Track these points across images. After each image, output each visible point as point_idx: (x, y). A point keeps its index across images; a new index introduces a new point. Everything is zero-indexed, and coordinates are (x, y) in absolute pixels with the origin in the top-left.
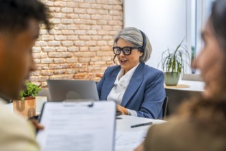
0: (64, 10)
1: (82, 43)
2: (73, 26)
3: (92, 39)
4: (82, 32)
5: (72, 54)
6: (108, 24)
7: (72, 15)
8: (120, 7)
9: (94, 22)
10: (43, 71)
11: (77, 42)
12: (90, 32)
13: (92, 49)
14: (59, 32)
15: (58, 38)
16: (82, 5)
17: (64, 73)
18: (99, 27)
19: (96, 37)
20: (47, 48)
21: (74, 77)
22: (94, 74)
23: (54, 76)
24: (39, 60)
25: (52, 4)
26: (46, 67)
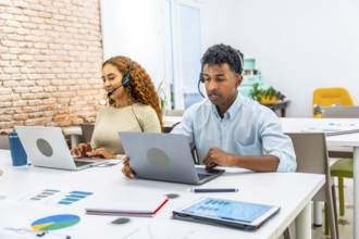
0: (36, 45)
1: (60, 82)
2: (48, 64)
3: (71, 78)
4: (60, 70)
5: (49, 95)
6: (87, 61)
7: (47, 51)
8: (99, 44)
9: (72, 59)
10: (16, 115)
11: (54, 82)
12: (68, 70)
13: (72, 88)
14: (33, 70)
15: (31, 76)
16: (57, 41)
17: (41, 116)
18: (78, 64)
19: (75, 76)
20: (18, 89)
21: (53, 120)
22: (76, 115)
23: (29, 120)
24: (10, 103)
25: (22, 38)
26: (19, 110)
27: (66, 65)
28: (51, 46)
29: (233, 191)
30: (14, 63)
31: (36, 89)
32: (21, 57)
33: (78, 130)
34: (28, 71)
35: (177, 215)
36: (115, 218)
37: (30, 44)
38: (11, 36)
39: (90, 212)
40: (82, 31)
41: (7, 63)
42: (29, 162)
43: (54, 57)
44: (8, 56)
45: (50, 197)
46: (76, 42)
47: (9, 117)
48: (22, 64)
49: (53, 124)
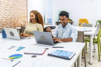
0: (10, 5)
1: (16, 15)
2: (13, 10)
5: (12, 18)
6: (23, 10)
7: (12, 7)
8: (26, 5)
9: (19, 9)
10: (3, 24)
11: (14, 15)
12: (18, 12)
13: (19, 17)
14: (8, 12)
15: (8, 13)
16: (15, 4)
17: (10, 24)
18: (20, 11)
19: (20, 13)
20: (4, 16)
21: (13, 25)
22: (19, 24)
23: (7, 25)
24: (2, 20)
25: (6, 3)
26: (4, 22)
27: (17, 11)
28: (14, 6)
29: (63, 47)
30: (3, 10)
31: (9, 17)
32: (5, 8)
33: (20, 28)
35: (49, 55)
36: (32, 55)
37: (8, 5)
38: (3, 3)
39: (25, 53)
40: (22, 2)
41: (1, 10)
42: (7, 37)
43: (14, 9)
44: (2, 8)
45: (14, 48)
46: (21, 5)
47: (1, 24)
48: (6, 10)
49: (13, 26)
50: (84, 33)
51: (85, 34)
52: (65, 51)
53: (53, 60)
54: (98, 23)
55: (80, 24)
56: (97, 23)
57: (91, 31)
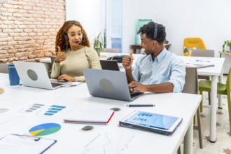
0: (25, 7)
1: (39, 30)
2: (32, 19)
3: (45, 28)
4: (39, 23)
5: (31, 38)
6: (56, 18)
7: (31, 11)
9: (47, 16)
10: (10, 51)
11: (35, 30)
12: (44, 23)
13: (45, 34)
14: (22, 23)
15: (20, 26)
16: (38, 5)
17: (26, 51)
18: (50, 20)
19: (48, 26)
20: (12, 34)
21: (33, 53)
22: (47, 50)
23: (18, 54)
24: (5, 43)
25: (16, 3)
26: (12, 47)
27: (43, 20)
28: (34, 8)
29: (152, 106)
30: (10, 18)
31: (23, 34)
32: (15, 15)
33: (49, 60)
34: (19, 23)
35: (122, 124)
36: (83, 126)
37: (21, 7)
38: (9, 1)
39: (66, 121)
41: (5, 18)
42: (20, 83)
43: (36, 15)
44: (6, 14)
45: (38, 109)
46: (50, 6)
47: (5, 51)
48: (15, 19)
49: (33, 56)
50: (198, 70)
51: (198, 74)
52: (158, 115)
53: (133, 137)
54: (227, 48)
55: (186, 51)
56: (224, 46)
57: (213, 66)
